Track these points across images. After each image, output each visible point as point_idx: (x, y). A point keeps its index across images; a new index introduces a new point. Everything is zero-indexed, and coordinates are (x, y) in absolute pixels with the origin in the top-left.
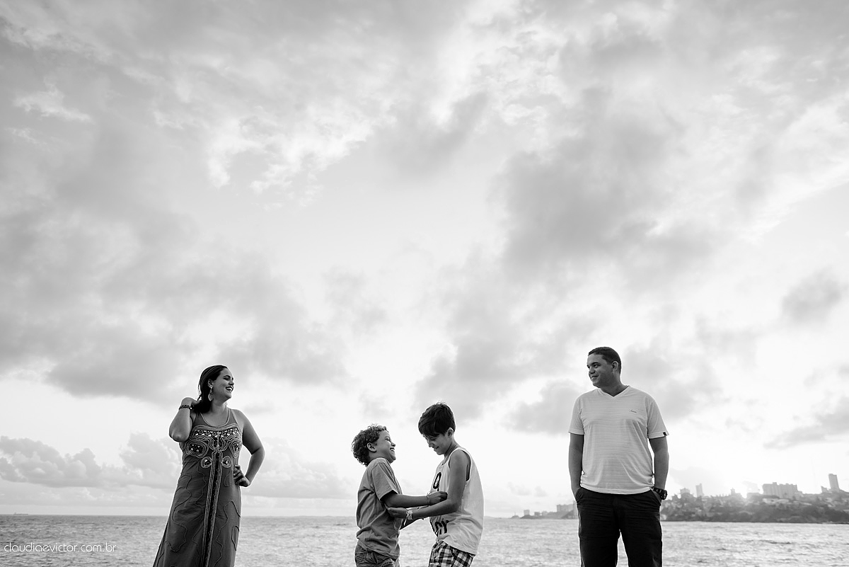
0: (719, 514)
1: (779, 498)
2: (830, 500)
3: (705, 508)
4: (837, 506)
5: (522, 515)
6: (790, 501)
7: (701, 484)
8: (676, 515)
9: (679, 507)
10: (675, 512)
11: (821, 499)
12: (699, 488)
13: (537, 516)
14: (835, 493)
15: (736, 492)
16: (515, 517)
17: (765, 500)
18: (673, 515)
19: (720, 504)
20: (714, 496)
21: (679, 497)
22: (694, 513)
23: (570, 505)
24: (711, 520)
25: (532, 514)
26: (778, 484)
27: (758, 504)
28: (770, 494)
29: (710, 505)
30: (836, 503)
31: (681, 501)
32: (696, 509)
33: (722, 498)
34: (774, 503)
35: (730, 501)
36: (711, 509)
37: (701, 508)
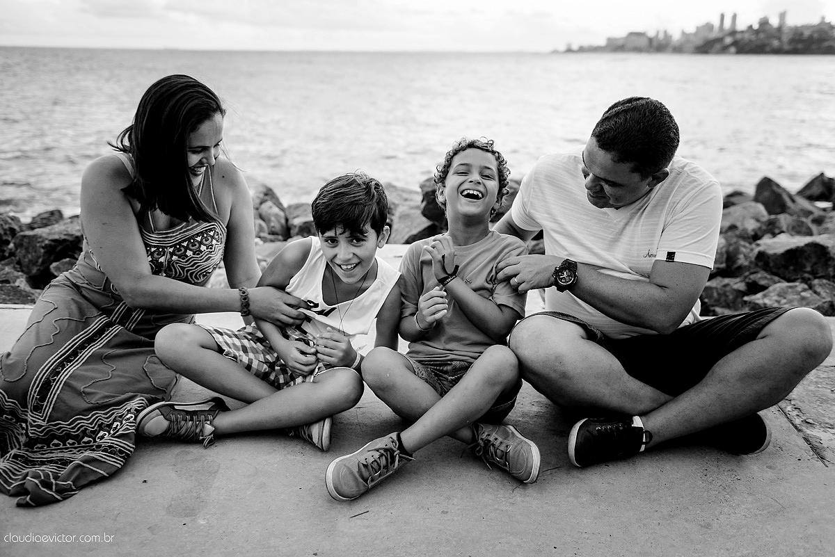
0: (800, 45)
3: (784, 39)
7: (786, 11)
9: (753, 38)
10: (746, 44)
13: (582, 50)
15: (827, 20)
16: (555, 52)
18: (744, 48)
19: (803, 34)
20: (799, 24)
21: (756, 26)
22: (769, 45)
24: (788, 53)
25: (575, 47)
29: (790, 37)
31: (757, 32)
32: (773, 40)
33: (807, 27)
36: (792, 41)
37: (779, 39)
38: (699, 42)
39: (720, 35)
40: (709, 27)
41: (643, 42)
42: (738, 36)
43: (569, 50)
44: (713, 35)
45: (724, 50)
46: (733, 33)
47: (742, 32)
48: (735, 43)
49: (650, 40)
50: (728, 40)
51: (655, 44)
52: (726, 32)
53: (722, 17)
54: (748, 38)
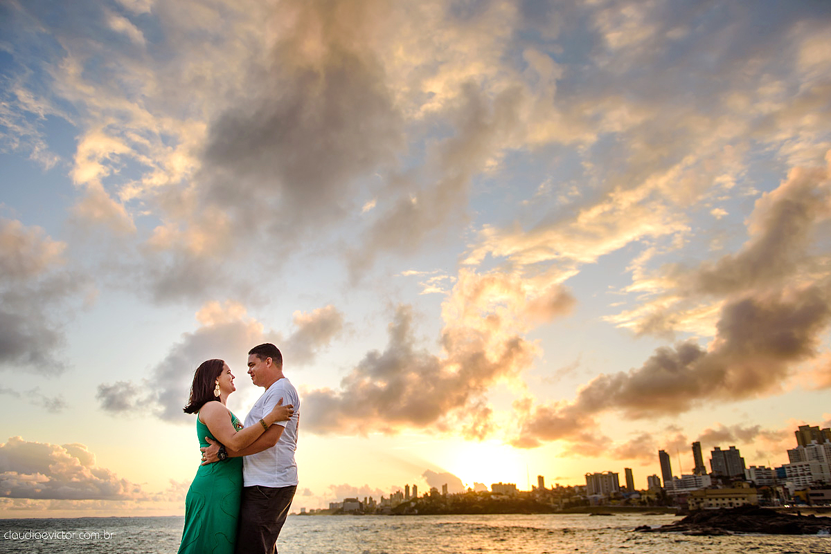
0: (458, 508)
1: (502, 495)
2: (537, 496)
3: (448, 503)
4: (542, 500)
5: (299, 512)
6: (510, 497)
7: (446, 485)
8: (425, 509)
9: (428, 503)
11: (531, 495)
12: (445, 487)
13: (312, 512)
14: (541, 490)
17: (493, 497)
18: (423, 510)
19: (459, 500)
20: (456, 493)
21: (429, 494)
22: (439, 508)
23: (341, 503)
24: (451, 513)
25: (307, 511)
26: (503, 484)
27: (487, 499)
28: (496, 492)
29: (452, 502)
30: (542, 498)
31: (430, 498)
32: (442, 504)
33: (461, 495)
34: (498, 498)
35: (467, 497)
36: (453, 504)
37: (445, 504)
38: (393, 505)
39: (407, 501)
40: (399, 494)
41: (356, 506)
42: (419, 501)
43: (303, 513)
44: (403, 501)
45: (410, 512)
46: (415, 499)
47: (421, 498)
48: (417, 507)
49: (361, 504)
50: (413, 504)
51: (364, 507)
52: (411, 499)
53: (407, 488)
54: (425, 503)
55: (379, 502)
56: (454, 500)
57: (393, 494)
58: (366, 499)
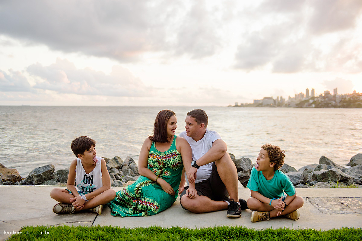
0: (345, 104)
3: (337, 101)
5: (234, 105)
7: (337, 88)
8: (320, 105)
9: (323, 100)
10: (320, 103)
12: (335, 90)
13: (242, 105)
15: (357, 92)
16: (230, 106)
18: (318, 105)
19: (346, 99)
20: (343, 94)
22: (330, 104)
23: (261, 100)
24: (339, 107)
25: (239, 104)
29: (340, 100)
31: (324, 98)
32: (332, 101)
33: (348, 95)
35: (352, 97)
36: (341, 102)
37: (335, 101)
38: (297, 102)
39: (307, 99)
40: (301, 95)
41: (271, 102)
42: (316, 99)
43: (236, 106)
44: (304, 99)
45: (309, 106)
46: (313, 98)
47: (317, 97)
48: (314, 103)
49: (275, 101)
50: (311, 101)
51: (277, 103)
52: (310, 98)
53: (307, 91)
54: (320, 101)
55: (287, 99)
56: (342, 99)
57: (297, 94)
58: (278, 97)
